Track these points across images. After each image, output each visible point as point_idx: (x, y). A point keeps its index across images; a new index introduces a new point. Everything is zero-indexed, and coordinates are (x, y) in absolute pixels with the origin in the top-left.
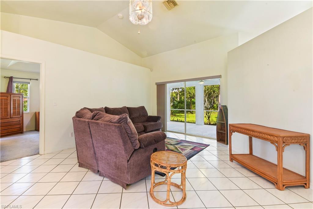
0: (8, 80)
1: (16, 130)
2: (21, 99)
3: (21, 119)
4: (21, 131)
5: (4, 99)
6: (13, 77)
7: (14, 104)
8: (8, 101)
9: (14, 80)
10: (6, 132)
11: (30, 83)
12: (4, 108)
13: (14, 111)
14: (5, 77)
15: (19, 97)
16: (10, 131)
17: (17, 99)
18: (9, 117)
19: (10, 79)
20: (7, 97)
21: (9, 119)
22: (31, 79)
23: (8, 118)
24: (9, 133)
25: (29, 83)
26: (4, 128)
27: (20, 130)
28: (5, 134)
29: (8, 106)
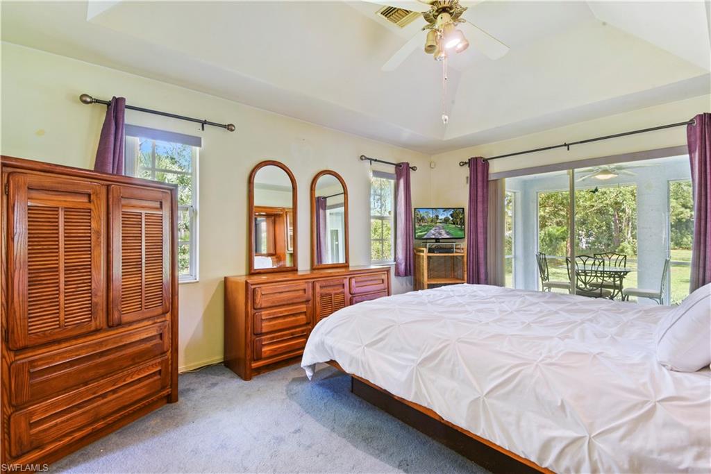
0: (100, 115)
1: (140, 391)
2: (166, 213)
3: (168, 323)
4: (168, 391)
5: (67, 210)
6: (123, 99)
7: (130, 240)
8: (93, 225)
9: (130, 118)
10: (80, 421)
11: (199, 139)
12: (67, 269)
13: (132, 281)
14: (84, 99)
15: (158, 205)
16: (105, 410)
17: (144, 212)
18: (101, 320)
19: (108, 113)
20: (89, 195)
21: (100, 337)
22: (204, 123)
23: (97, 331)
24: (104, 418)
25: (197, 142)
26: (72, 399)
27: (163, 388)
28: (78, 435)
29: (95, 253)
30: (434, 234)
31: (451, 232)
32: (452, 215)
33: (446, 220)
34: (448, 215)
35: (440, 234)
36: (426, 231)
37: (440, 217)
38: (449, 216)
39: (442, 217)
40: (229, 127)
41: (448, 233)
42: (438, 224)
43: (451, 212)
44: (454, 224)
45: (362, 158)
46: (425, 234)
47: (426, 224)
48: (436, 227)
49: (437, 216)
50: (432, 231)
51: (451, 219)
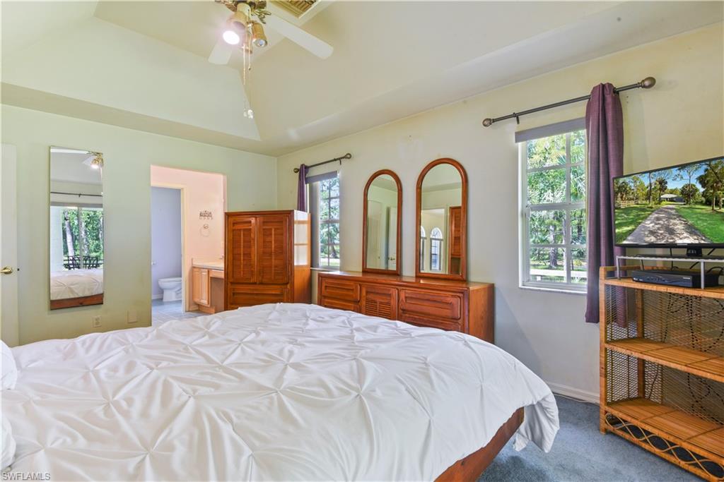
30: (652, 233)
31: (700, 225)
32: (702, 180)
33: (687, 195)
34: (691, 178)
35: (671, 232)
36: (633, 222)
37: (671, 185)
38: (694, 182)
39: (675, 184)
40: (348, 156)
41: (692, 230)
42: (664, 205)
43: (701, 172)
44: (708, 203)
45: (490, 122)
46: (630, 232)
47: (632, 204)
48: (661, 211)
49: (662, 183)
50: (649, 224)
51: (702, 190)
